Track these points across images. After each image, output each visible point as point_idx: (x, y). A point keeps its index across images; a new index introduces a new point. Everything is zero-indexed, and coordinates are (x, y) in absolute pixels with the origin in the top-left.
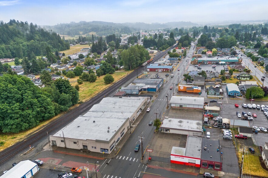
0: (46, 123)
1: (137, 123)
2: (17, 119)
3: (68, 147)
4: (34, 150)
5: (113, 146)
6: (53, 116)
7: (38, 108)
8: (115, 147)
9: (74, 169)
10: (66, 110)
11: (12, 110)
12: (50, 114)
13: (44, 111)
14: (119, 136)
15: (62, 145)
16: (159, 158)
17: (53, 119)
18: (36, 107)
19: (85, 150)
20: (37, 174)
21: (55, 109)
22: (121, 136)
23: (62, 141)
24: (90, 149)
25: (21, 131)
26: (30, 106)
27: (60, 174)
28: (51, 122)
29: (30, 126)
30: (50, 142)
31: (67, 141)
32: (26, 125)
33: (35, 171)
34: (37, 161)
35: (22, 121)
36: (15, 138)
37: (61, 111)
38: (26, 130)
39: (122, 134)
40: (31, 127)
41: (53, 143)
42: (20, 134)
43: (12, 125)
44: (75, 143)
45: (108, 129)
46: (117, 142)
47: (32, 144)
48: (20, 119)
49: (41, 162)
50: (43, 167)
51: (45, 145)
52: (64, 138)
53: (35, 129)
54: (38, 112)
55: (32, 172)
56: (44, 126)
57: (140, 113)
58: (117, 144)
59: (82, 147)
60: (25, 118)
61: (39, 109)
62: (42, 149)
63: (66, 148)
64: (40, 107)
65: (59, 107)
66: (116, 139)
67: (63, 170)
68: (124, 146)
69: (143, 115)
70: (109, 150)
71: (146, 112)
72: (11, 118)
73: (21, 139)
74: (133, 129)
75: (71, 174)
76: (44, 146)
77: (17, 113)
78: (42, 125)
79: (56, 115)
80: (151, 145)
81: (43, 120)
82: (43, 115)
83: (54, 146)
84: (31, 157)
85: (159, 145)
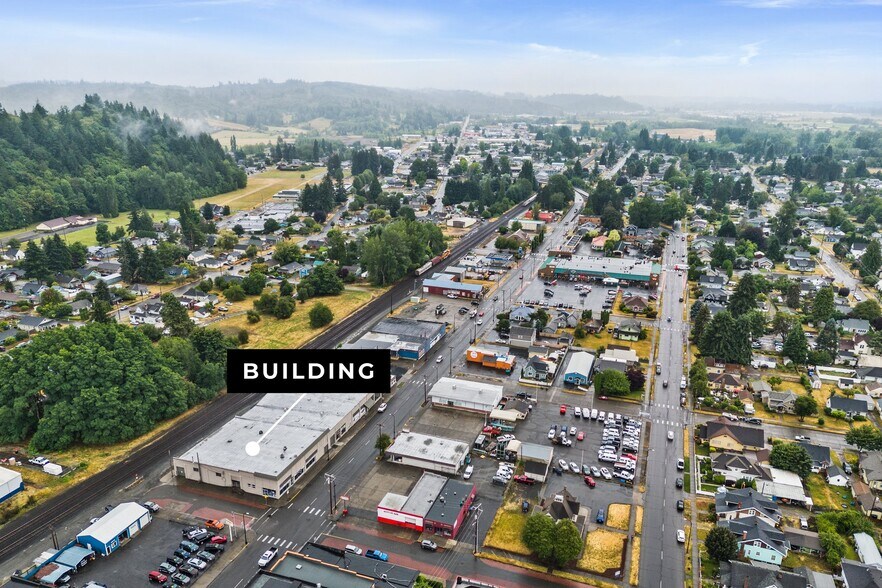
0: (168, 426)
1: (349, 439)
2: (113, 418)
3: (205, 480)
4: (145, 481)
5: (288, 485)
6: (184, 411)
7: (153, 395)
8: (290, 486)
9: (210, 522)
10: (210, 397)
11: (105, 401)
12: (178, 406)
13: (166, 400)
14: (302, 465)
15: (196, 477)
16: (362, 511)
17: (182, 417)
18: (150, 394)
19: (235, 489)
20: (147, 526)
21: (189, 396)
22: (307, 466)
23: (195, 469)
24: (244, 487)
25: (120, 441)
26: (138, 392)
27: (187, 529)
28: (178, 423)
29: (136, 431)
30: (172, 468)
31: (203, 470)
32: (129, 429)
33: (145, 521)
34: (149, 503)
35: (121, 421)
36: (107, 455)
37: (201, 400)
38: (129, 439)
39: (311, 463)
40: (138, 434)
41: (178, 472)
42: (117, 447)
43: (103, 430)
44: (218, 475)
45: (282, 452)
46: (296, 477)
47: (139, 471)
48: (118, 419)
49: (155, 507)
50: (160, 516)
51: (165, 474)
52: (199, 464)
53: (146, 438)
54: (153, 405)
55: (139, 523)
56: (164, 432)
57: (362, 413)
58: (295, 481)
59: (229, 484)
60: (128, 417)
61: (155, 399)
62: (158, 481)
63: (201, 483)
64: (159, 393)
65: (197, 391)
66: (294, 472)
67: (191, 523)
68: (308, 486)
69: (369, 420)
70: (278, 492)
71: (375, 413)
72: (101, 416)
73: (119, 458)
74: (336, 451)
75: (205, 531)
76: (162, 476)
77: (114, 407)
78: (159, 429)
79: (190, 407)
80: (357, 486)
81: (164, 418)
82: (163, 409)
83: (180, 477)
84: (138, 496)
85: (372, 487)
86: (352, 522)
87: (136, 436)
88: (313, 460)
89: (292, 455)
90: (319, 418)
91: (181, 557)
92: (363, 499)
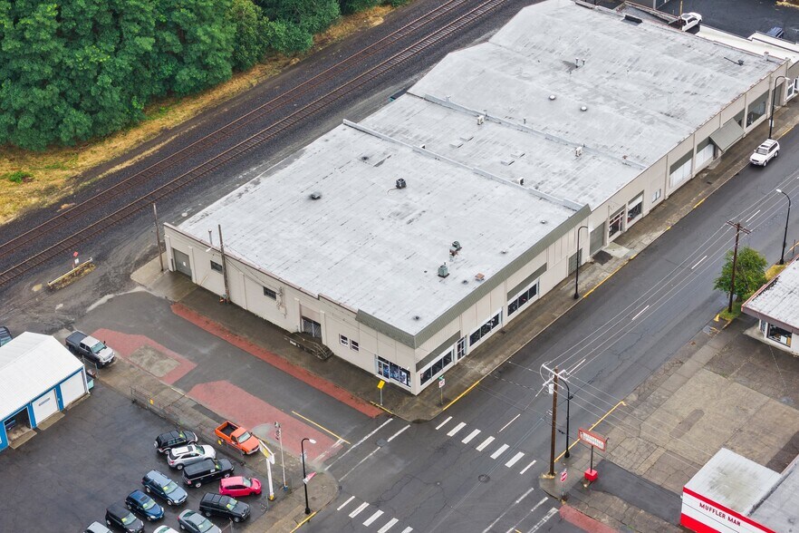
0: (178, 115)
1: (646, 240)
2: (43, 84)
3: (238, 299)
4: (94, 274)
5: (447, 359)
6: (221, 82)
7: (145, 33)
8: (455, 361)
9: (229, 428)
10: (295, 48)
11: (23, 39)
12: (206, 67)
13: (178, 48)
14: (496, 305)
15: (215, 284)
16: (641, 482)
17: (217, 94)
18: (136, 29)
19: (309, 337)
20: (80, 404)
21: (239, 39)
22: (511, 309)
23: (214, 266)
24: (330, 339)
25: (58, 144)
26: (107, 20)
27: (168, 436)
28: (206, 111)
29: (96, 123)
30: (161, 247)
31: (232, 272)
32: (78, 119)
33: (75, 390)
34: (90, 342)
35: (63, 95)
36: (25, 178)
37: (269, 51)
38: (81, 143)
39: (522, 300)
40: (100, 131)
41: (176, 262)
42: (51, 160)
43: (18, 114)
44: (269, 293)
45: (442, 257)
46: (474, 338)
47: (82, 245)
48: (53, 89)
49: (105, 355)
50: (112, 380)
51: (145, 259)
52: (224, 256)
53: (121, 144)
54: (144, 57)
55: (59, 395)
56: (165, 132)
57: (704, 159)
58: (469, 349)
59: (293, 324)
60: (77, 88)
61: (147, 44)
62: (127, 277)
63: (228, 303)
64: (160, 26)
65: (260, 28)
66: (469, 324)
67: (184, 421)
68: (504, 370)
69: (716, 185)
70: (416, 376)
71: (741, 166)
72: (16, 76)
73: (50, 190)
74: (604, 273)
75: (209, 452)
76: (139, 264)
77: (44, 57)
78: (157, 123)
79: (239, 68)
80: (643, 398)
81: (170, 94)
82: (167, 70)
83: (180, 275)
84: (71, 312)
85: (685, 412)
86: (605, 511)
87: (97, 135)
88: (533, 291)
89: (469, 274)
90: (568, 165)
91: (142, 514)
92: (650, 446)
